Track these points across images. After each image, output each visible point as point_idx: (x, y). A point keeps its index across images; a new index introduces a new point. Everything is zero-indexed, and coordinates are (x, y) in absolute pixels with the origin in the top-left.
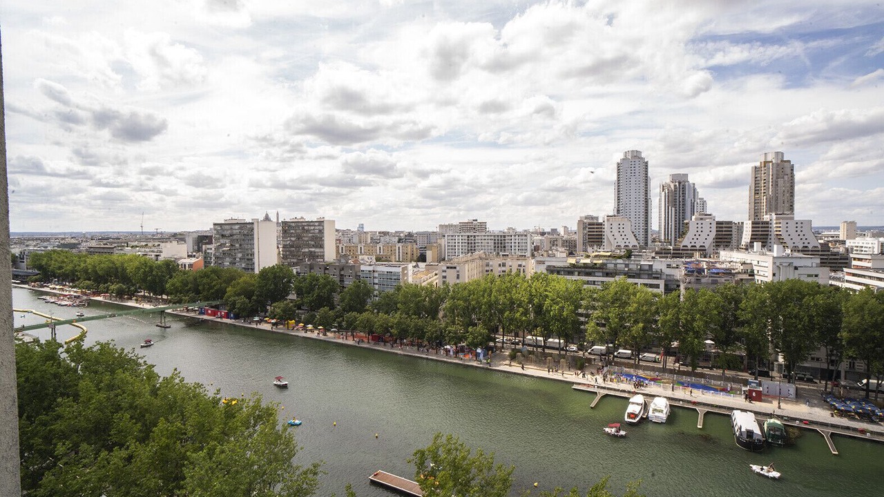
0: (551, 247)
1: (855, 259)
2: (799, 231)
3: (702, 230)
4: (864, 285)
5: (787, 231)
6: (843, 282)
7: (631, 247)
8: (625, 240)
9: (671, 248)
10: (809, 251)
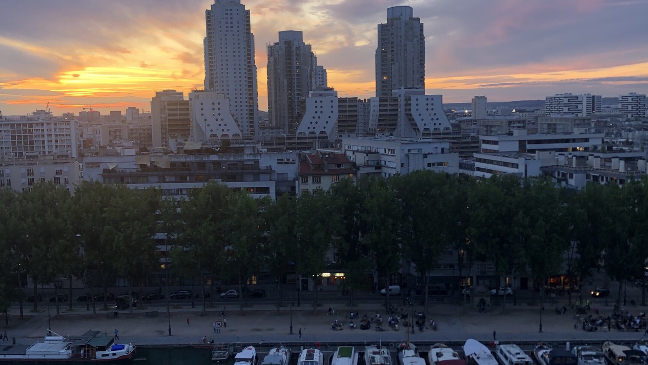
0: (111, 141)
1: (485, 142)
2: (430, 109)
3: (321, 110)
4: (489, 171)
5: (417, 110)
6: (474, 170)
7: (231, 137)
8: (223, 127)
9: (285, 136)
10: (440, 134)
